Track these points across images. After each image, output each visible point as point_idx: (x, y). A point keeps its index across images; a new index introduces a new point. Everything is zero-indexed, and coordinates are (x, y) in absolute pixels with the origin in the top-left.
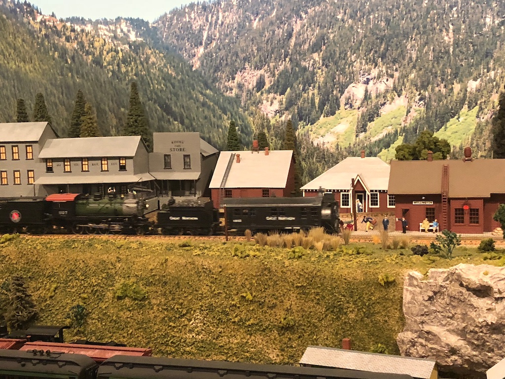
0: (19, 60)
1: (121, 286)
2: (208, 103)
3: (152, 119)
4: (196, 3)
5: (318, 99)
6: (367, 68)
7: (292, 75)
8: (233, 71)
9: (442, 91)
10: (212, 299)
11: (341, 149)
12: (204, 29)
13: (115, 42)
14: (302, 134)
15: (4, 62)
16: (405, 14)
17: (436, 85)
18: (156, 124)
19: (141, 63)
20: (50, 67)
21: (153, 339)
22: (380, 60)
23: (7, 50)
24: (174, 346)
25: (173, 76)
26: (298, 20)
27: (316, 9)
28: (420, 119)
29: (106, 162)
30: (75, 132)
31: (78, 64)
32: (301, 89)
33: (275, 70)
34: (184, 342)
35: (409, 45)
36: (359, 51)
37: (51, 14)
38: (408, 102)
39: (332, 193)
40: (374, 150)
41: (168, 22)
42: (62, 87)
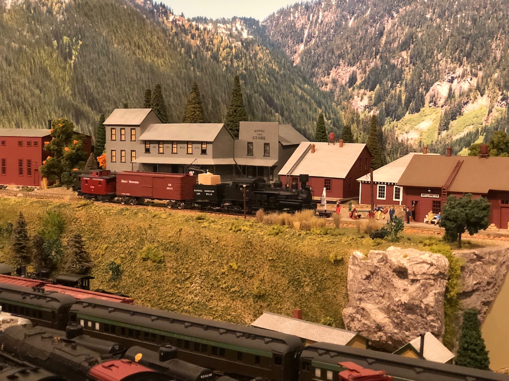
1: (146, 249)
2: (305, 97)
3: (257, 110)
4: (300, 3)
5: (405, 96)
6: (452, 66)
7: (381, 73)
8: (329, 67)
10: (209, 267)
13: (230, 40)
14: (388, 130)
15: (142, 57)
16: (492, 14)
18: (260, 115)
19: (251, 59)
20: (177, 61)
21: (163, 297)
22: (465, 59)
23: (145, 46)
25: (277, 70)
26: (390, 19)
27: (407, 9)
28: (501, 119)
31: (199, 58)
32: (389, 86)
33: (367, 66)
34: (185, 301)
35: (494, 44)
36: (446, 49)
37: (181, 14)
38: (491, 102)
39: (385, 186)
40: (455, 148)
41: (275, 21)
42: (185, 79)
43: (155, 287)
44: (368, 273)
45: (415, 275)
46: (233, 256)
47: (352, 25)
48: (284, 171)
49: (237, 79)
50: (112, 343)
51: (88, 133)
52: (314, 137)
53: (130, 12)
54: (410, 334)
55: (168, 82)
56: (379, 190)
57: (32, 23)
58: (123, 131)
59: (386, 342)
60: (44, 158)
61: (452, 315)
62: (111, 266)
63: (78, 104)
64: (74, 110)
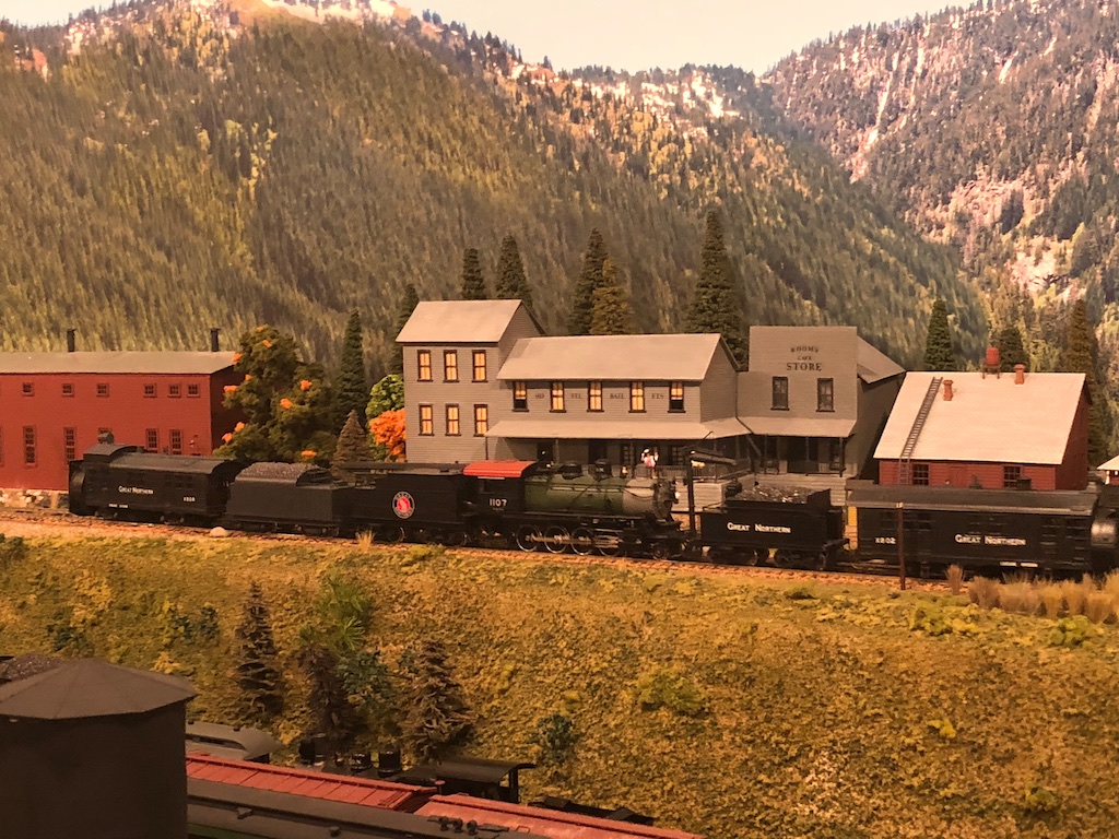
0: (472, 163)
1: (651, 680)
2: (884, 260)
3: (753, 294)
4: (864, 28)
7: (1089, 194)
8: (947, 183)
10: (859, 729)
13: (678, 122)
14: (1111, 335)
15: (441, 169)
18: (763, 304)
19: (734, 168)
20: (536, 178)
21: (720, 808)
23: (448, 142)
24: (768, 829)
25: (805, 195)
26: (1110, 62)
29: (640, 392)
30: (581, 324)
31: (594, 171)
32: (1113, 226)
33: (1050, 180)
34: (791, 822)
37: (542, 62)
41: (799, 72)
42: (559, 222)
47: (1008, 78)
48: (889, 449)
49: (714, 220)
53: (404, 57)
55: (513, 228)
57: (138, 88)
60: (226, 428)
63: (272, 287)
64: (259, 302)
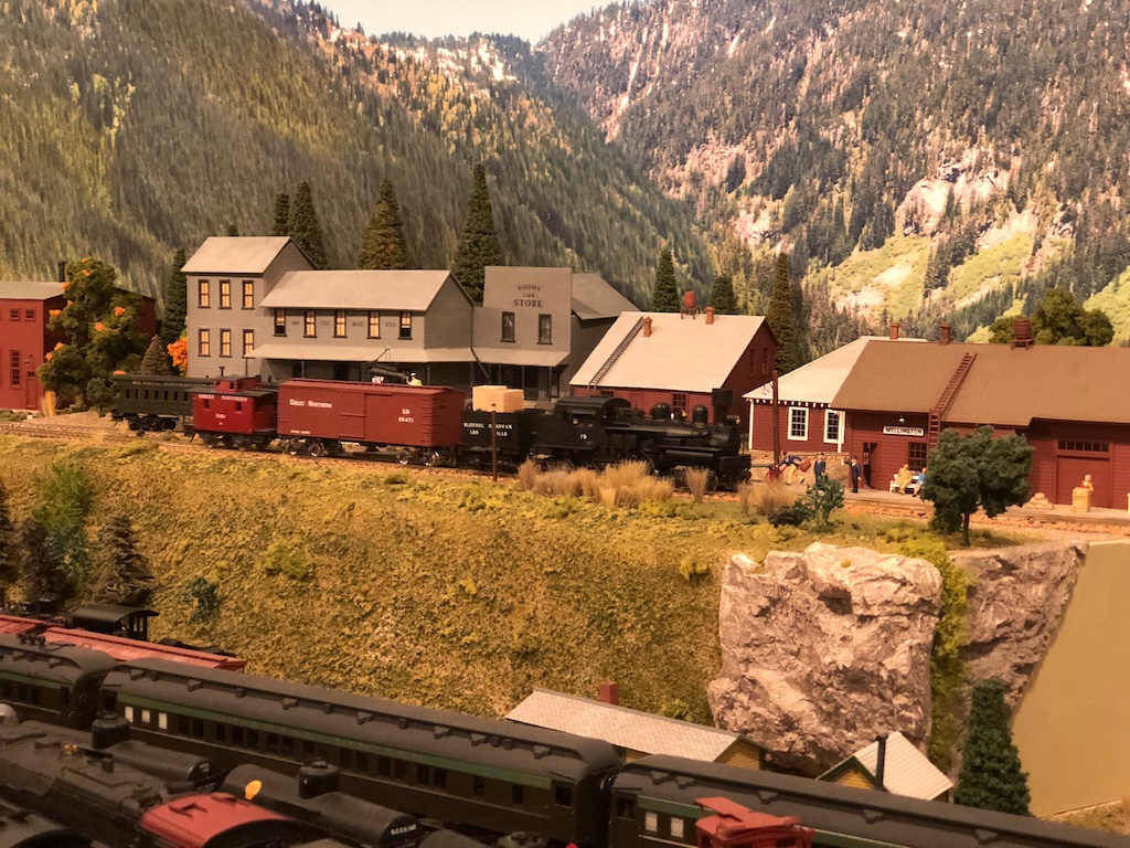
0: (295, 117)
1: (275, 550)
2: (632, 213)
3: (524, 242)
4: (620, 4)
5: (851, 212)
6: (955, 146)
7: (799, 159)
8: (684, 145)
9: (1112, 202)
10: (414, 588)
11: (891, 321)
12: (632, 59)
13: (466, 84)
14: (813, 286)
15: (270, 122)
16: (1042, 30)
17: (1100, 189)
18: (531, 252)
19: (511, 127)
20: (347, 132)
21: (313, 655)
22: (984, 130)
23: (277, 98)
24: (343, 672)
25: (568, 153)
26: (818, 40)
27: (856, 18)
28: (1062, 262)
29: (377, 320)
31: (396, 127)
32: (817, 189)
33: (767, 145)
34: (360, 666)
35: (1047, 98)
36: (940, 108)
37: (356, 27)
38: (1039, 224)
39: (807, 410)
40: (960, 326)
41: (566, 42)
42: (364, 173)
43: (294, 633)
44: (764, 602)
45: (868, 607)
46: (466, 566)
47: (735, 52)
48: (582, 377)
49: (480, 173)
50: (195, 759)
51: (148, 290)
52: (651, 302)
53: (241, 20)
54: (857, 736)
55: (327, 177)
56: (794, 420)
57: (22, 44)
58: (225, 287)
59: (803, 753)
60: (48, 347)
61: (948, 695)
62: (197, 588)
63: (127, 227)
64: (117, 240)
